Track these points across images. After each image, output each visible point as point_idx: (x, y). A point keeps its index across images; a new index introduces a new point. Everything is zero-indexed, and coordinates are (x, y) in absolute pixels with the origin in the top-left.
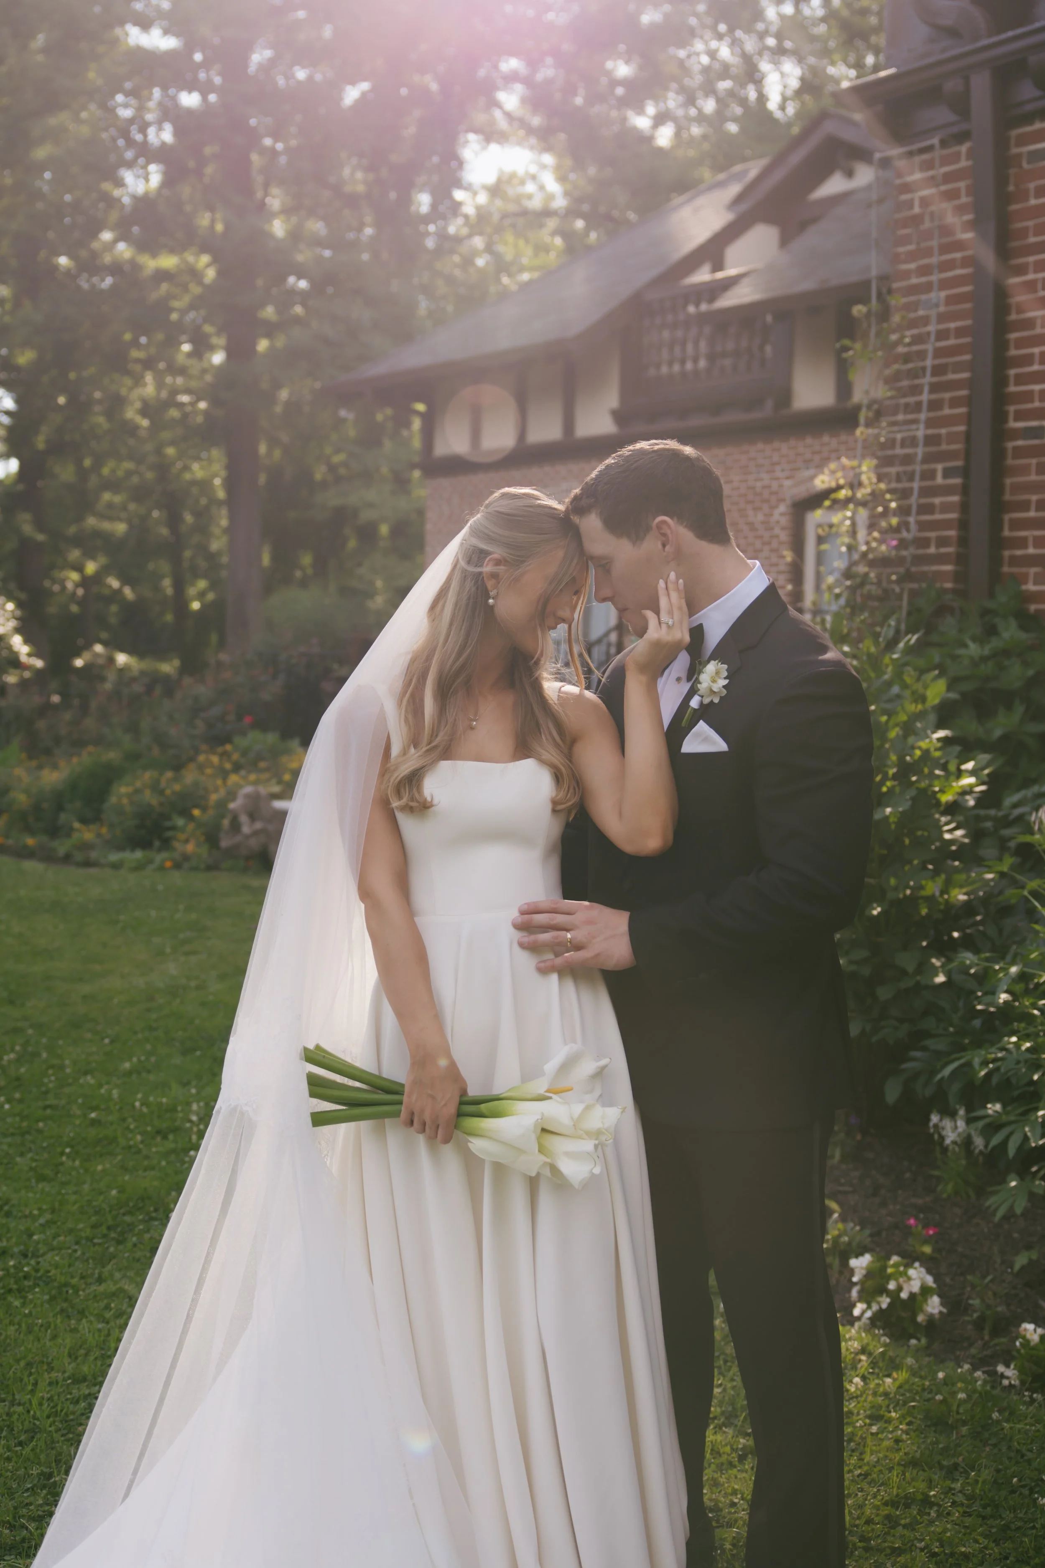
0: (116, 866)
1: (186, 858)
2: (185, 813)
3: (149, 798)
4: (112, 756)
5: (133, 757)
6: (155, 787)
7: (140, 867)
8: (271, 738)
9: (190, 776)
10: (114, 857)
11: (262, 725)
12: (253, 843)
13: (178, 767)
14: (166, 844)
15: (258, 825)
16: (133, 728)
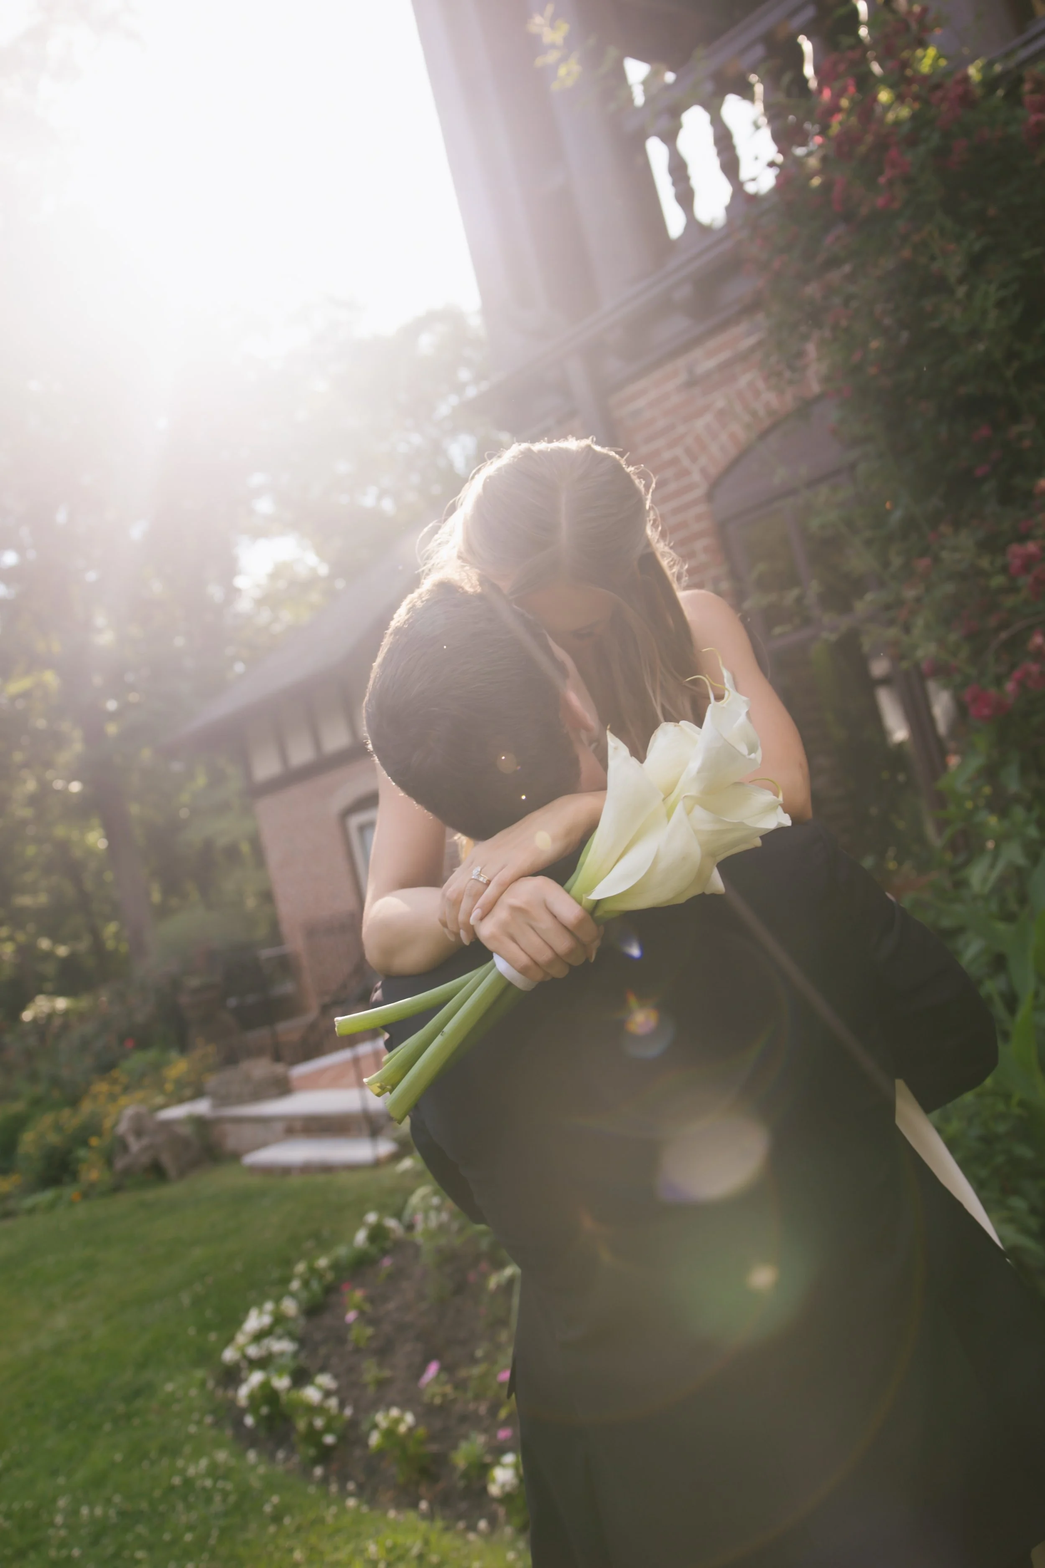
0: (31, 1211)
1: (92, 1185)
2: (85, 1143)
3: (53, 1139)
4: (18, 1107)
5: (37, 1103)
6: (58, 1127)
7: (52, 1206)
8: (151, 1055)
9: (87, 1107)
10: (29, 1202)
11: (143, 1044)
12: (145, 1159)
13: (74, 1102)
14: (74, 1176)
15: (145, 1141)
16: (33, 1077)
